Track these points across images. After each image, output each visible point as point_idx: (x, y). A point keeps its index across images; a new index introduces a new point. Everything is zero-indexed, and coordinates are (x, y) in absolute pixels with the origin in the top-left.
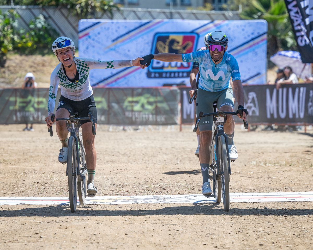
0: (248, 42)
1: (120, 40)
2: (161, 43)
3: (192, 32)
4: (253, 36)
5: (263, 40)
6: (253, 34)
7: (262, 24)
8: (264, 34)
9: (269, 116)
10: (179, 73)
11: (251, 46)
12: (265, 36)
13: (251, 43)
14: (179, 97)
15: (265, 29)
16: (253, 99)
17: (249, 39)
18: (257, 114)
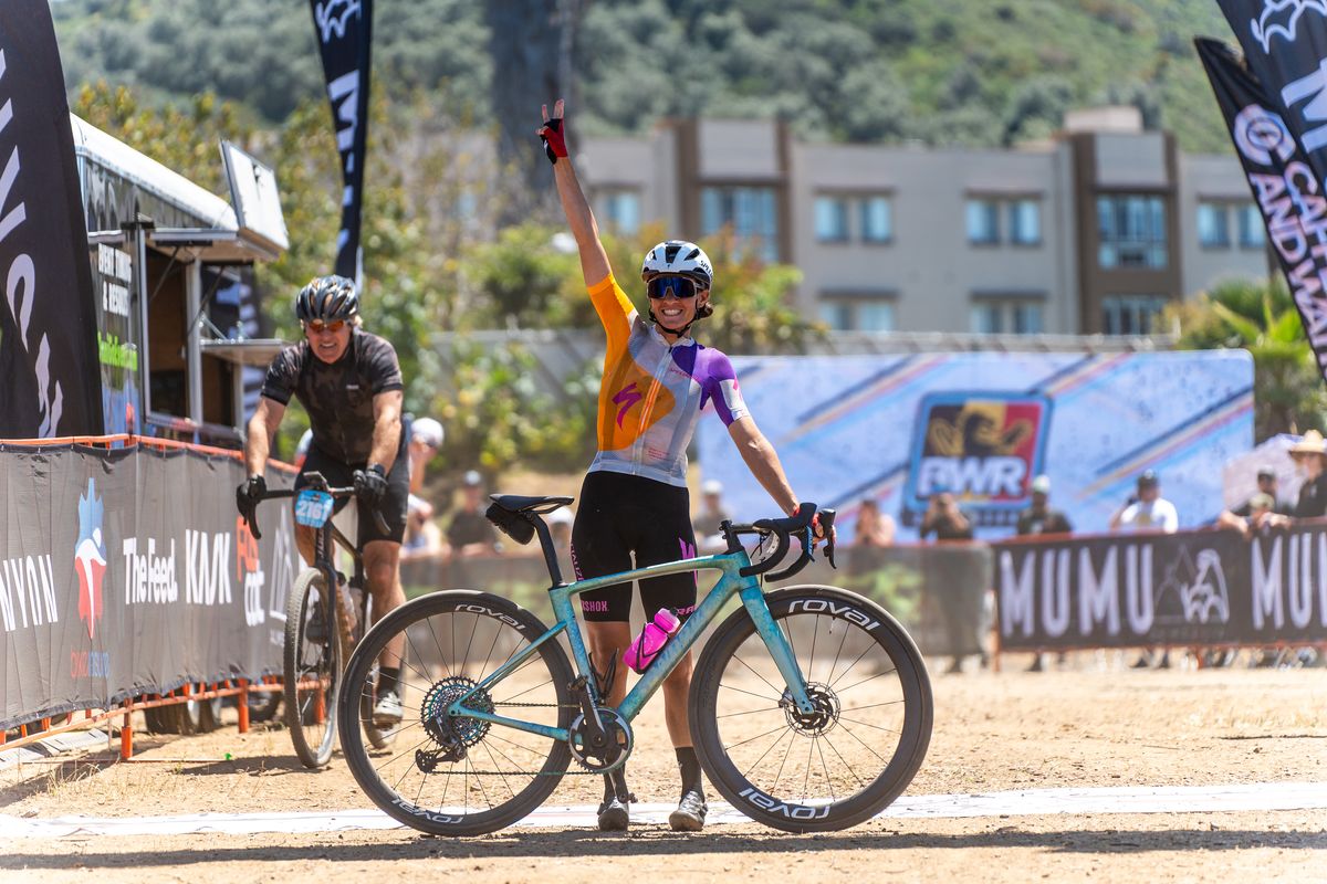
0: (1197, 419)
1: (822, 417)
2: (941, 424)
3: (1033, 392)
4: (1214, 400)
5: (1241, 411)
6: (1211, 392)
7: (1240, 362)
8: (1244, 392)
9: (1259, 622)
10: (995, 513)
11: (1206, 432)
12: (1249, 399)
13: (1208, 421)
14: (988, 572)
15: (1248, 377)
16: (1211, 570)
17: (1201, 408)
18: (1225, 615)
